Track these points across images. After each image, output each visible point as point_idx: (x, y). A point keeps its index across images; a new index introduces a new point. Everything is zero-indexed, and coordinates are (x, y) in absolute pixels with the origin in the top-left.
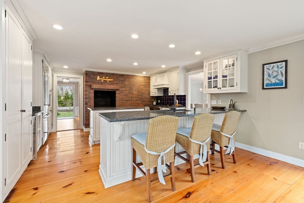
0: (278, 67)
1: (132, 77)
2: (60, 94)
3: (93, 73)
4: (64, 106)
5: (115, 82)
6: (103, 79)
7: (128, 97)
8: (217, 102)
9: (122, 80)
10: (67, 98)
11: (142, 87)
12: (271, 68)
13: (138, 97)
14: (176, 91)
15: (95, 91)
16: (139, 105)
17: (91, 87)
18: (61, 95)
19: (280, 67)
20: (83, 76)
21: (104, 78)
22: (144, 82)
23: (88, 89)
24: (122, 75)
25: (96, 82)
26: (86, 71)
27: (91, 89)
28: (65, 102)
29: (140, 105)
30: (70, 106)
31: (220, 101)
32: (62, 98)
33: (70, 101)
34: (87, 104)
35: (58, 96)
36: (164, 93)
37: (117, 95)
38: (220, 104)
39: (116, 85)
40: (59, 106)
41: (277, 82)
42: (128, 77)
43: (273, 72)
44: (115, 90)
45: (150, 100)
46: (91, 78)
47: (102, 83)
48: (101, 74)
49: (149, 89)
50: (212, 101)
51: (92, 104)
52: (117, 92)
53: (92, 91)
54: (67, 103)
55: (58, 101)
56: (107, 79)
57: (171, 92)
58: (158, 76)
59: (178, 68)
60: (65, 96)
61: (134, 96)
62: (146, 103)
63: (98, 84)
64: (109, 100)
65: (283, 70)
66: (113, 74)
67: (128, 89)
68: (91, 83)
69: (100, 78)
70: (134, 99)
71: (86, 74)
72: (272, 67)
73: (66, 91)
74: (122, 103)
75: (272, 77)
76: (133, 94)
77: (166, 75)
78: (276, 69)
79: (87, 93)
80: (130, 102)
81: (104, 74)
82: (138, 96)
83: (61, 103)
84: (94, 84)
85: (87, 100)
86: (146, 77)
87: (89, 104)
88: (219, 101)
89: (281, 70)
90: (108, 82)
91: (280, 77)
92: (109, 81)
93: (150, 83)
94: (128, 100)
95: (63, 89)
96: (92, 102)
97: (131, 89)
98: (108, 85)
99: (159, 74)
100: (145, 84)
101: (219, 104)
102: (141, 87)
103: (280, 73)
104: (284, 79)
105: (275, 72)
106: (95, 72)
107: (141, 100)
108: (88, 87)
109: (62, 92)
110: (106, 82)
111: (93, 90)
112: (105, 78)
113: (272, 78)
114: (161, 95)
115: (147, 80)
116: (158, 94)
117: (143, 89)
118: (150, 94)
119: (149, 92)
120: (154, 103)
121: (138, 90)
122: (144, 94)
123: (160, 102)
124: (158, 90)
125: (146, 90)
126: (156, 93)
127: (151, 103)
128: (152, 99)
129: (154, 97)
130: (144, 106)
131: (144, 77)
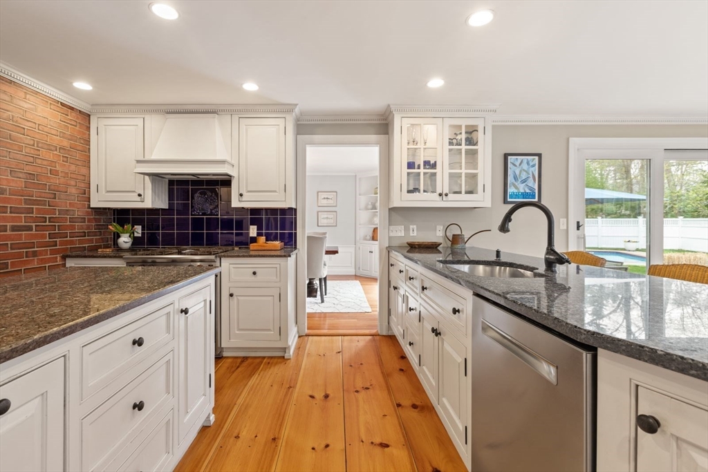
0: (528, 163)
8: (407, 230)
11: (50, 156)
12: (517, 164)
13: (30, 211)
14: (275, 191)
16: (35, 254)
19: (531, 164)
22: (63, 135)
29: (41, 253)
31: (415, 227)
36: (170, 198)
38: (415, 234)
41: (528, 191)
43: (521, 172)
45: (88, 227)
49: (83, 171)
50: (391, 228)
57: (244, 194)
58: (153, 122)
59: (290, 111)
62: (72, 242)
65: (535, 170)
72: (519, 161)
75: (520, 180)
77: (216, 127)
78: (525, 166)
82: (26, 202)
86: (72, 109)
88: (411, 227)
89: (533, 169)
91: (530, 183)
93: (88, 142)
99: (168, 113)
100: (66, 143)
101: (411, 235)
102: (44, 153)
103: (531, 176)
104: (536, 187)
105: (525, 173)
107: (44, 228)
113: (519, 182)
114: (163, 204)
115: (77, 128)
116: (152, 199)
117: (58, 168)
118: (89, 198)
119: (83, 185)
120: (125, 240)
121: (29, 169)
122: (62, 197)
123: (143, 234)
124: (153, 182)
125: (74, 176)
126: (140, 195)
127: (91, 241)
128: (96, 220)
129: (106, 213)
130: (64, 258)
131: (62, 104)
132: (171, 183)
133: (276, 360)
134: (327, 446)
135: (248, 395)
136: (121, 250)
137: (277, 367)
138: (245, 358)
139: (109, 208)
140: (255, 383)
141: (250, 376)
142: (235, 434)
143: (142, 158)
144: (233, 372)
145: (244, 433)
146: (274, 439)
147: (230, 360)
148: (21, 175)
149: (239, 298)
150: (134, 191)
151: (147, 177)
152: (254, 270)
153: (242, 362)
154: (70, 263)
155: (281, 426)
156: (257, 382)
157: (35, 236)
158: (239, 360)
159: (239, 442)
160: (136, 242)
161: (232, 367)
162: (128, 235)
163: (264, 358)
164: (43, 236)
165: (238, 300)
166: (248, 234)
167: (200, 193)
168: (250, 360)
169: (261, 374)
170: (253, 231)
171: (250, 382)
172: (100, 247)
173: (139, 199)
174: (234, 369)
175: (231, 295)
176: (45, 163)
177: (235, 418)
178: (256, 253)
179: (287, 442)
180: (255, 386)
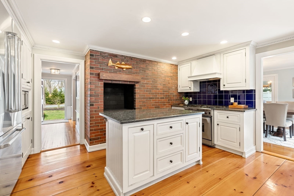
1: (156, 63)
2: (47, 91)
3: (102, 54)
4: (52, 104)
5: (134, 70)
6: (117, 65)
7: (152, 94)
9: (143, 68)
10: (55, 95)
11: (168, 79)
13: (164, 94)
14: (240, 83)
15: (105, 84)
16: (165, 105)
17: (99, 77)
18: (49, 93)
20: (83, 61)
21: (118, 63)
22: (171, 73)
23: (95, 79)
24: (144, 61)
25: (107, 70)
26: (91, 51)
27: (98, 81)
28: (53, 100)
29: (166, 105)
30: (59, 104)
32: (50, 95)
33: (58, 98)
34: (93, 105)
35: (46, 94)
36: (200, 88)
37: (137, 91)
39: (136, 75)
40: (47, 104)
42: (151, 63)
44: (134, 82)
45: (177, 98)
46: (99, 63)
47: (115, 72)
48: (114, 56)
49: (176, 82)
51: (101, 105)
52: (137, 86)
53: (101, 84)
54: (55, 100)
55: (46, 99)
56: (123, 64)
57: (226, 85)
58: (194, 63)
59: (248, 45)
60: (53, 93)
61: (159, 91)
62: (173, 102)
63: (110, 72)
64: (123, 98)
66: (131, 58)
67: (151, 82)
68: (99, 71)
69: (113, 63)
70: (159, 96)
71: (91, 55)
73: (54, 88)
74: (144, 102)
76: (157, 89)
77: (214, 60)
79: (93, 87)
80: (154, 100)
81: (119, 57)
82: (163, 91)
83: (49, 101)
84: (103, 72)
85: (94, 99)
86: (173, 65)
87: (96, 105)
90: (125, 69)
92: (127, 69)
93: (177, 73)
94: (151, 98)
95: (51, 86)
96: (101, 102)
97: (155, 81)
98: (124, 74)
99: (198, 59)
100: (172, 75)
106: (105, 53)
107: (167, 98)
108: (94, 77)
109: (50, 89)
110: (122, 69)
111: (103, 83)
112: (121, 64)
114: (197, 90)
115: (174, 70)
116: (194, 89)
117: (170, 82)
118: (178, 89)
119: (176, 86)
120: (186, 102)
121: (163, 83)
122: (171, 89)
123: (192, 100)
124: (194, 83)
125: (174, 83)
126: (190, 88)
127: (178, 102)
128: (180, 96)
129: (182, 94)
130: (171, 106)
131: (171, 64)
132: (201, 82)
133: (238, 156)
134: (242, 192)
135: (218, 162)
136: (185, 105)
137: (236, 159)
138: (225, 151)
139: (183, 92)
140: (223, 160)
141: (223, 157)
142: (207, 171)
143: (190, 76)
144: (217, 154)
145: (210, 172)
146: (220, 179)
147: (217, 150)
148: (162, 85)
149: (221, 126)
150: (188, 87)
151: (192, 82)
152: (228, 116)
153: (222, 152)
154: (173, 108)
155: (225, 177)
156: (225, 160)
157: (165, 100)
158: (221, 151)
159: (207, 173)
160: (190, 103)
161: (217, 152)
162: (187, 100)
163: (233, 153)
164: (167, 100)
165: (221, 127)
166: (230, 101)
167: (210, 86)
168: (225, 152)
169: (227, 158)
170: (232, 100)
171: (221, 159)
172: (181, 104)
173: (190, 89)
174: (218, 153)
175: (218, 125)
176: (167, 81)
177: (209, 167)
178: (231, 109)
179: (225, 182)
180: (222, 161)
